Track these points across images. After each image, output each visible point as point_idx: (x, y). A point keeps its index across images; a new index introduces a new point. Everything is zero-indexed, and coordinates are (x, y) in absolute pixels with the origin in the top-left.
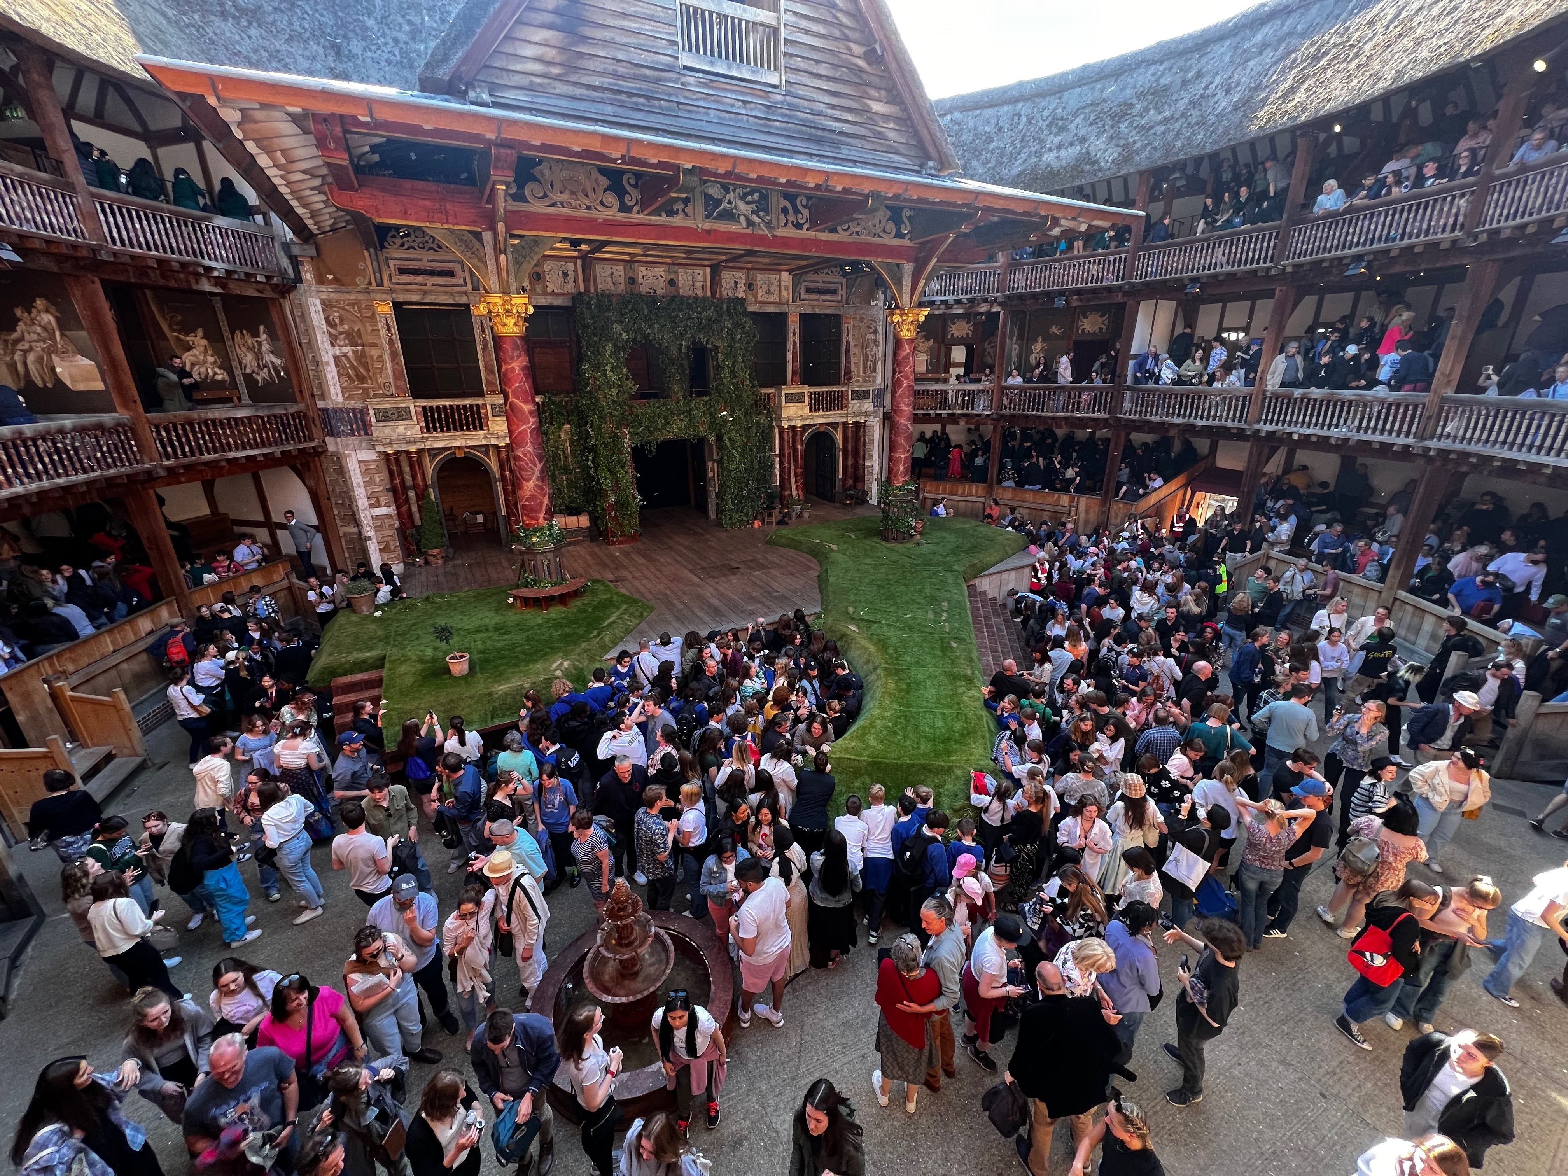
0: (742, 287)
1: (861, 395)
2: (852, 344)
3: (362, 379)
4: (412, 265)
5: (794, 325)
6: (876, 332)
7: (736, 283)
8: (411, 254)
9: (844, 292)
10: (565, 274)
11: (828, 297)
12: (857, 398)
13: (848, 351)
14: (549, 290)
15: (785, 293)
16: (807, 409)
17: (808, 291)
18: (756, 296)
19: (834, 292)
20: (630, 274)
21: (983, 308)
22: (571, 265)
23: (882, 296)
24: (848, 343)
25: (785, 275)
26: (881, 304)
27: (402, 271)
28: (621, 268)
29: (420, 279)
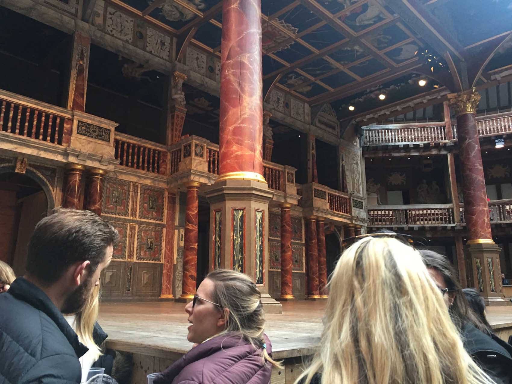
0: (281, 103)
1: (359, 205)
2: (346, 168)
5: (312, 142)
6: (357, 164)
7: (278, 99)
9: (339, 130)
10: (163, 44)
11: (331, 130)
12: (356, 206)
13: (343, 172)
14: (148, 49)
15: (307, 118)
16: (328, 206)
17: (320, 121)
18: (290, 112)
19: (334, 128)
20: (211, 64)
21: (434, 152)
22: (167, 40)
23: (358, 141)
24: (343, 165)
25: (306, 105)
26: (358, 146)
28: (204, 57)
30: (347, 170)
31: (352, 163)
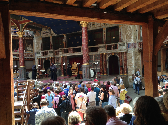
0: (92, 25)
3: (38, 48)
4: (44, 32)
5: (104, 31)
8: (44, 31)
12: (121, 46)
13: (120, 34)
15: (102, 24)
18: (95, 26)
24: (120, 32)
27: (43, 33)
29: (45, 34)
30: (123, 32)
31: (126, 29)
